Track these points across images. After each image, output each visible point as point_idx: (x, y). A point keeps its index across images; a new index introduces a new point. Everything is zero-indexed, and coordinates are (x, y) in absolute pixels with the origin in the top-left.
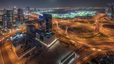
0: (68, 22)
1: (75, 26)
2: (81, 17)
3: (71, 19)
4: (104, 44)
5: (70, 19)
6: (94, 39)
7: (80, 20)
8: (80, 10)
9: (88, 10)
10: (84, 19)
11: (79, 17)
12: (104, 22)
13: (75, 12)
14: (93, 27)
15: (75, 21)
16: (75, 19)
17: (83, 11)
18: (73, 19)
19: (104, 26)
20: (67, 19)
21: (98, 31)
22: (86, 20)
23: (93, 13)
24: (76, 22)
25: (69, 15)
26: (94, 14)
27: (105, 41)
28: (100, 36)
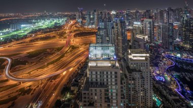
0: (13, 46)
1: (31, 50)
2: (44, 31)
3: (22, 38)
5: (18, 40)
6: (64, 59)
7: (42, 36)
8: (43, 17)
9: (56, 17)
10: (50, 32)
11: (40, 30)
12: (75, 31)
13: (31, 23)
14: (63, 42)
15: (31, 41)
16: (31, 36)
17: (48, 19)
18: (25, 37)
19: (75, 36)
21: (69, 44)
23: (62, 21)
24: (34, 41)
25: (15, 31)
26: (64, 22)
27: (77, 54)
28: (71, 51)
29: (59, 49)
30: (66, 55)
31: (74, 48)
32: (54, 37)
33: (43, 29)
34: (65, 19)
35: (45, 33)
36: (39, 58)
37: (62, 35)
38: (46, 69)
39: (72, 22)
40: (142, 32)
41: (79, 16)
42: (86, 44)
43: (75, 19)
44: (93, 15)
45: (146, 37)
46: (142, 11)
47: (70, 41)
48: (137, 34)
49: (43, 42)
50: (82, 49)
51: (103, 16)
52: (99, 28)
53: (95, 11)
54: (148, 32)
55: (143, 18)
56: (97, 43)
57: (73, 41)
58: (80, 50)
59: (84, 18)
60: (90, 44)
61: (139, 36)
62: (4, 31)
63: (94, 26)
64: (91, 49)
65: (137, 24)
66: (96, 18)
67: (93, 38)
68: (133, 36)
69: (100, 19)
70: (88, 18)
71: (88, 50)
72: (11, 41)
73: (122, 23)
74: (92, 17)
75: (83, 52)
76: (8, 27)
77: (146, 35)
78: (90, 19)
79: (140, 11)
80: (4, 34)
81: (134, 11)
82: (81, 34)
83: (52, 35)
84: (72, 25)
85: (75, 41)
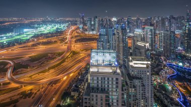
0: (16, 50)
1: (33, 54)
2: (46, 36)
3: (25, 43)
4: (76, 64)
5: (20, 44)
6: (65, 64)
7: (44, 40)
8: (45, 22)
9: (57, 23)
11: (42, 35)
12: (76, 36)
13: (33, 28)
15: (33, 45)
16: (33, 41)
17: (50, 25)
18: (28, 41)
19: (76, 42)
23: (64, 26)
24: (36, 46)
25: (18, 35)
26: (66, 28)
27: (77, 59)
28: (72, 57)
29: (60, 54)
30: (66, 60)
31: (74, 53)
32: (56, 42)
33: (44, 34)
34: (67, 25)
35: (47, 37)
36: (40, 62)
37: (63, 40)
38: (47, 73)
39: (73, 28)
40: (143, 39)
41: (80, 22)
42: (86, 50)
43: (76, 24)
44: (94, 22)
45: (147, 45)
46: (143, 19)
47: (71, 47)
48: (138, 41)
49: (44, 46)
50: (82, 55)
51: (105, 22)
52: (100, 35)
53: (96, 17)
54: (149, 40)
55: (145, 25)
56: (98, 49)
57: (74, 46)
58: (81, 56)
59: (85, 24)
60: (92, 49)
61: (139, 44)
62: (8, 35)
63: (95, 32)
64: (93, 54)
65: (138, 31)
66: (97, 25)
67: (94, 44)
68: (134, 43)
69: (102, 25)
70: (88, 24)
71: (89, 55)
72: (14, 45)
73: (123, 29)
74: (93, 23)
75: (83, 58)
76: (12, 31)
77: (147, 42)
78: (91, 25)
79: (141, 19)
80: (8, 37)
81: (135, 18)
82: (82, 39)
83: (53, 40)
84: (73, 31)
85: (76, 47)
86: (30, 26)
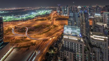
0: (29, 22)
1: (36, 25)
2: (41, 16)
3: (32, 19)
4: (56, 32)
5: (30, 19)
6: (50, 31)
7: (41, 18)
9: (46, 9)
10: (44, 17)
11: (39, 16)
12: (56, 17)
14: (50, 22)
15: (36, 21)
16: (36, 18)
17: (43, 10)
18: (33, 18)
19: (56, 20)
20: (27, 20)
21: (53, 24)
22: (45, 18)
23: (50, 12)
24: (37, 21)
25: (29, 15)
26: (51, 12)
27: (57, 30)
28: (54, 28)
29: (48, 26)
30: (51, 30)
31: (55, 26)
32: (46, 19)
33: (41, 15)
34: (51, 10)
36: (39, 29)
37: (49, 19)
38: (42, 35)
39: (55, 12)
40: (102, 21)
41: (58, 9)
42: (62, 25)
43: (56, 10)
44: (66, 9)
45: (105, 25)
46: (102, 7)
47: (53, 22)
48: (97, 22)
49: (41, 21)
50: (60, 27)
51: (73, 9)
52: (70, 17)
53: (67, 6)
54: (107, 21)
55: (103, 11)
56: (69, 25)
57: (55, 22)
59: (61, 10)
60: (64, 25)
61: (98, 24)
62: (26, 15)
63: (67, 15)
64: (65, 28)
65: (97, 15)
66: (68, 10)
67: (66, 22)
68: (94, 23)
69: (70, 11)
70: (63, 10)
71: (63, 28)
72: (28, 20)
73: (86, 14)
74: (65, 9)
75: (60, 30)
76: (27, 13)
77: (105, 23)
78: (65, 11)
79: (100, 6)
80: (26, 16)
81: (95, 6)
82: (59, 19)
83: (45, 19)
84: (55, 14)
86: (34, 11)
